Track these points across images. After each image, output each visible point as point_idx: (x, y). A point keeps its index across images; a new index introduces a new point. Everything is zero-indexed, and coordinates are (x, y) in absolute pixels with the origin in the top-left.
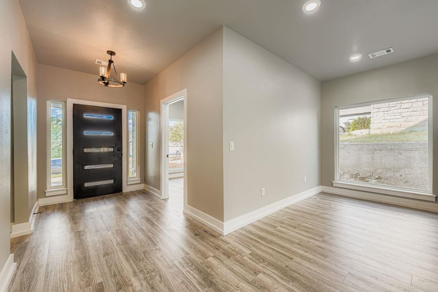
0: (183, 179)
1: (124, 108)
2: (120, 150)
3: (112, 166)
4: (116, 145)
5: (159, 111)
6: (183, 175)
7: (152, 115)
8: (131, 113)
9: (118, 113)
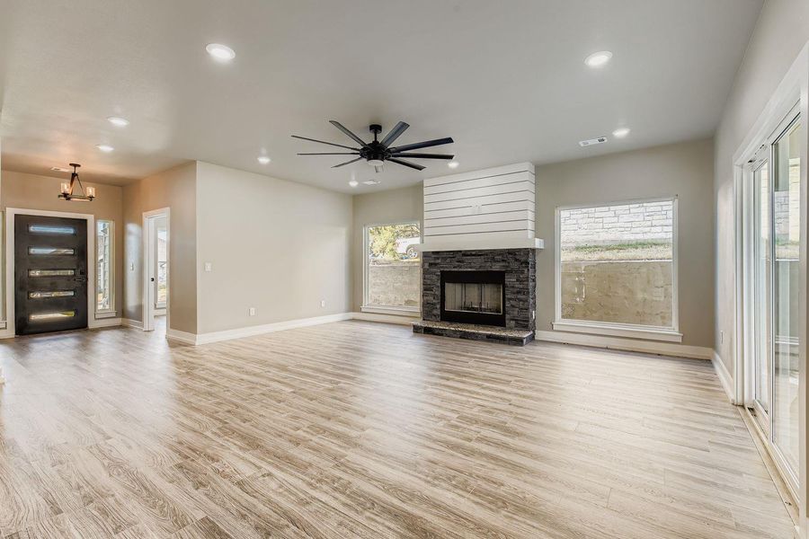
0: (165, 318)
1: (90, 218)
2: (84, 273)
3: (72, 294)
4: (78, 267)
5: (141, 224)
6: (165, 313)
7: (132, 228)
8: (100, 226)
9: (81, 225)
